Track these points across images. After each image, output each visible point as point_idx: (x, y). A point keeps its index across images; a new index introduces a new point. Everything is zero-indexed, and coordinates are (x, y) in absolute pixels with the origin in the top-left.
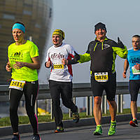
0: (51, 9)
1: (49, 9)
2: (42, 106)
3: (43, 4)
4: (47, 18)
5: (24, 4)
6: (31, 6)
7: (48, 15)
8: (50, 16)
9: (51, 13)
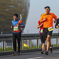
0: (29, 3)
1: (28, 3)
2: (25, 43)
3: (26, 1)
4: (28, 7)
5: (18, 1)
6: (21, 2)
7: (28, 6)
8: (29, 6)
9: (29, 5)
